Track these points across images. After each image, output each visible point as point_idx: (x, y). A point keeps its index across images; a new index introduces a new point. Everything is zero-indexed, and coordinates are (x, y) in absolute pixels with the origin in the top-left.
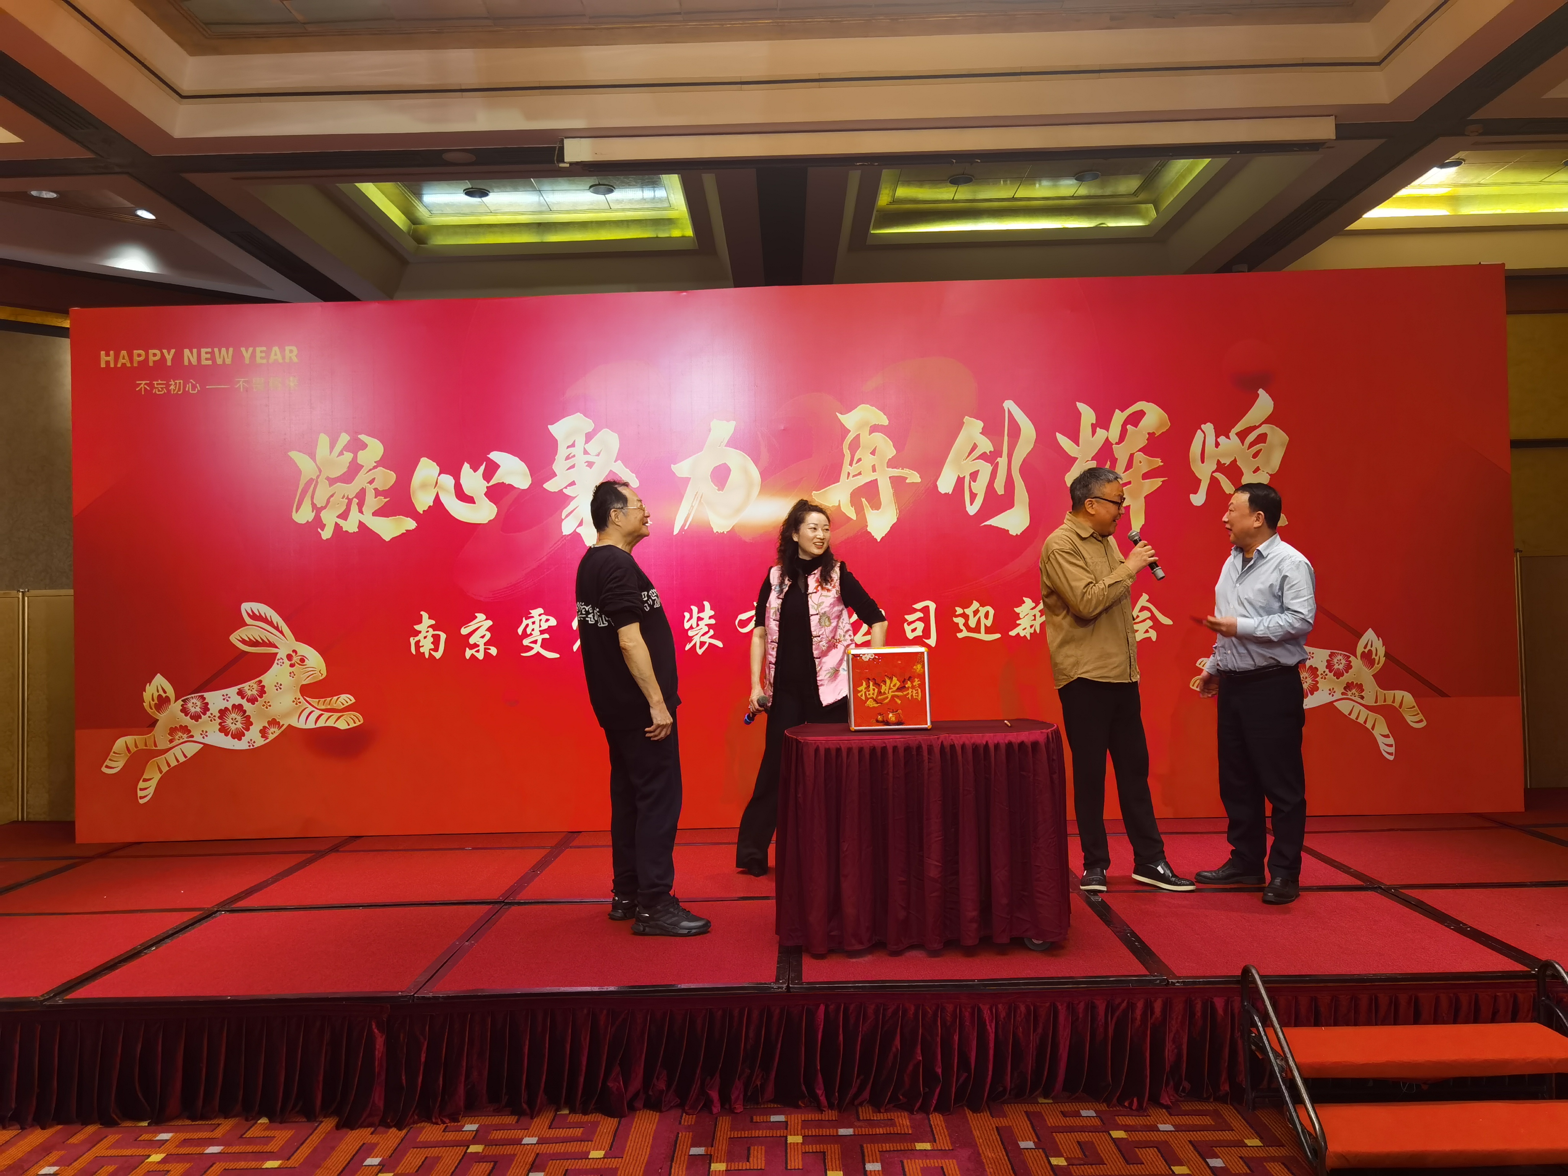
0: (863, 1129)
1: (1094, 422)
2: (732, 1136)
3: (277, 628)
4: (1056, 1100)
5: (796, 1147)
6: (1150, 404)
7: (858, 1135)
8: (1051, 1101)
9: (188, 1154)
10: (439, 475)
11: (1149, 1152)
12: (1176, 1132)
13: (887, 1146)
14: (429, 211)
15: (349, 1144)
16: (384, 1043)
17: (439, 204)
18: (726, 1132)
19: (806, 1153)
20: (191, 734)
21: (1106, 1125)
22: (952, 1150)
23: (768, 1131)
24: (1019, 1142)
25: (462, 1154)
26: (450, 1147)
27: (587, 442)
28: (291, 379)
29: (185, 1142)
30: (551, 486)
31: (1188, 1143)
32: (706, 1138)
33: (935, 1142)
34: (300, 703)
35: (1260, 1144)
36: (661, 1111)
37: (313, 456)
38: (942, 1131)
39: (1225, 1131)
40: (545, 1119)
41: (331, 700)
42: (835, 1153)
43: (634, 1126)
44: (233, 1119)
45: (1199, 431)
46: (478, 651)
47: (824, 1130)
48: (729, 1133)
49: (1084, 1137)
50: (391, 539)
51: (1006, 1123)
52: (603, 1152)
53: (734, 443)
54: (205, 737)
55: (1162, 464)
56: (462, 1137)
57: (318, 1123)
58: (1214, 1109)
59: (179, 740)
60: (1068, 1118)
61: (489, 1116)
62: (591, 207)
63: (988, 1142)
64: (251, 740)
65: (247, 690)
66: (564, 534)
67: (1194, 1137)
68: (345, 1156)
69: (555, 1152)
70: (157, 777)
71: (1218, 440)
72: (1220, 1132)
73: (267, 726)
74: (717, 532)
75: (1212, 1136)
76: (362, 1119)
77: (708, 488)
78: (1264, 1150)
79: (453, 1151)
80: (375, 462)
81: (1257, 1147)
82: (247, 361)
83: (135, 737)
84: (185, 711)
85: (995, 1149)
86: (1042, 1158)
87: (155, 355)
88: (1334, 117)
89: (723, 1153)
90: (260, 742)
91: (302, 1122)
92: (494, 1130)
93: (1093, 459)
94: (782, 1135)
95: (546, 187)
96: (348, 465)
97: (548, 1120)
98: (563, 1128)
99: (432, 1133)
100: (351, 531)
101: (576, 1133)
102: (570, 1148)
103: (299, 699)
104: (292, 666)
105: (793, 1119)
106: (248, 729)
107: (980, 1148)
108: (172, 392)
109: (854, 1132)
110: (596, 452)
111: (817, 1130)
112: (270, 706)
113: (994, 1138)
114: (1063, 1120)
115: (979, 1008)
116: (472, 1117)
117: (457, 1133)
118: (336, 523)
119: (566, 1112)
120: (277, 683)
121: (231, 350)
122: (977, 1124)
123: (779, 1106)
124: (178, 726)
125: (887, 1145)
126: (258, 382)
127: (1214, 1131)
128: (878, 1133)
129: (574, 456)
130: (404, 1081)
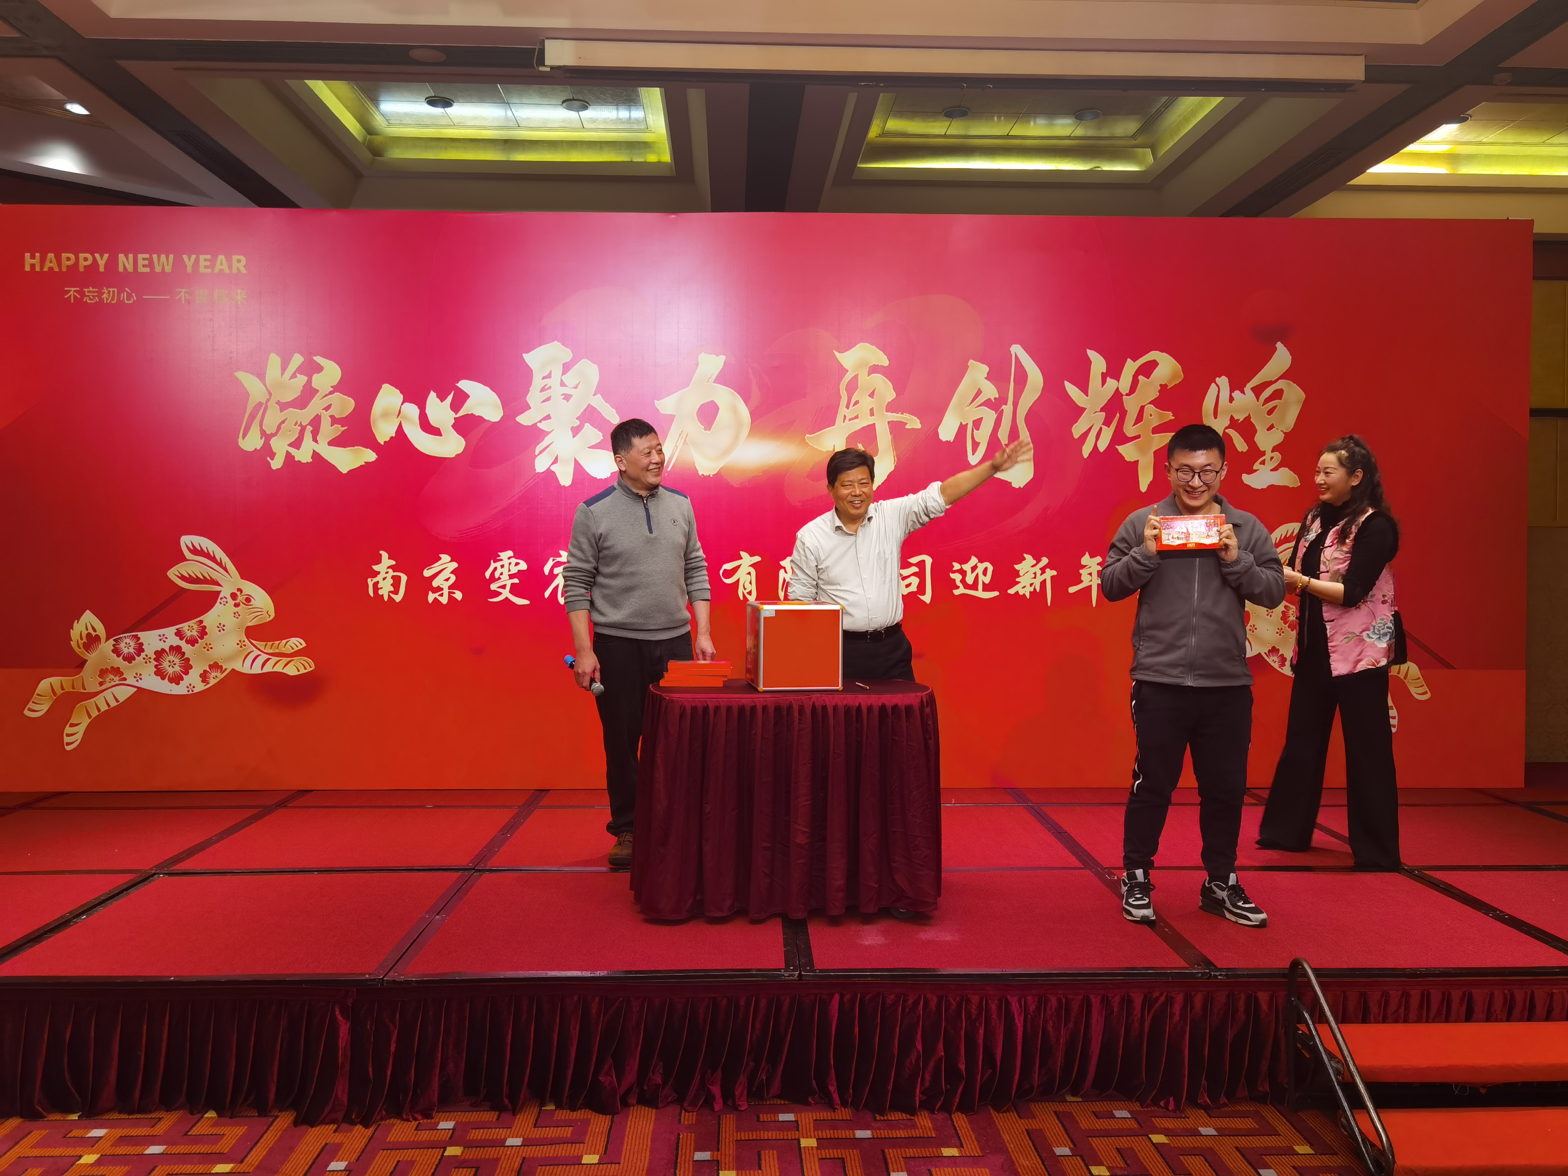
0: (882, 1131)
1: (1105, 371)
2: (739, 1139)
3: (220, 564)
4: (1086, 1098)
5: (810, 1151)
6: (1164, 353)
7: (878, 1138)
8: (1081, 1100)
9: (126, 1155)
10: (402, 404)
11: (1195, 1160)
12: (1220, 1137)
13: (911, 1152)
14: (387, 120)
15: (310, 1144)
16: (349, 1032)
17: (397, 113)
18: (731, 1132)
19: (823, 1159)
20: (123, 676)
21: (1145, 1130)
22: (983, 1156)
23: (778, 1132)
24: (1054, 1148)
25: (439, 1157)
26: (424, 1148)
27: (564, 373)
28: (239, 291)
29: (123, 1140)
30: (524, 419)
31: (1235, 1150)
32: (710, 1141)
33: (963, 1147)
34: (245, 645)
35: (1313, 1152)
36: (657, 1108)
37: (261, 376)
38: (968, 1134)
39: (1271, 1135)
40: (529, 1116)
41: (279, 644)
42: (855, 1160)
43: (628, 1126)
44: (177, 1112)
45: (1213, 385)
46: (442, 595)
47: (840, 1131)
48: (735, 1134)
49: (1124, 1142)
50: (348, 472)
51: (1036, 1125)
52: (598, 1156)
53: (723, 379)
54: (139, 680)
55: (1173, 418)
56: (437, 1136)
57: (273, 1118)
58: (1254, 1110)
59: (110, 682)
60: (1101, 1120)
61: (466, 1112)
62: (563, 125)
63: (1019, 1146)
64: (190, 685)
65: (186, 631)
66: (537, 472)
67: (1240, 1143)
68: (307, 1158)
69: (543, 1156)
70: (85, 722)
71: (1233, 394)
72: (1266, 1137)
73: (208, 670)
74: (703, 475)
75: (1259, 1143)
76: (323, 1115)
77: (694, 427)
78: (1317, 1158)
79: (429, 1153)
80: (332, 387)
81: (1308, 1154)
82: (189, 270)
83: (61, 678)
84: (117, 651)
85: (1029, 1156)
86: (1082, 1167)
87: (86, 259)
88: (1364, 57)
89: (731, 1158)
90: (200, 687)
91: (254, 1116)
92: (472, 1129)
93: (1102, 410)
94: (793, 1138)
95: (515, 100)
96: (302, 389)
97: (533, 1117)
98: (550, 1127)
99: (403, 1131)
100: (304, 461)
101: (566, 1133)
102: (560, 1151)
103: (244, 641)
104: (237, 605)
105: (803, 1117)
106: (187, 673)
107: (1013, 1155)
108: (105, 302)
109: (873, 1134)
110: (574, 385)
111: (832, 1131)
112: (212, 648)
113: (1026, 1143)
114: (1097, 1122)
115: (1007, 1000)
116: (447, 1112)
117: (432, 1131)
118: (287, 452)
119: (551, 1107)
120: (220, 624)
121: (171, 257)
122: (1004, 1125)
123: (786, 1102)
124: (109, 668)
125: (911, 1150)
126: (201, 294)
127: (1259, 1136)
128: (899, 1136)
129: (550, 388)
130: (371, 1073)
